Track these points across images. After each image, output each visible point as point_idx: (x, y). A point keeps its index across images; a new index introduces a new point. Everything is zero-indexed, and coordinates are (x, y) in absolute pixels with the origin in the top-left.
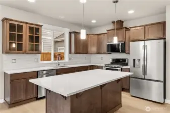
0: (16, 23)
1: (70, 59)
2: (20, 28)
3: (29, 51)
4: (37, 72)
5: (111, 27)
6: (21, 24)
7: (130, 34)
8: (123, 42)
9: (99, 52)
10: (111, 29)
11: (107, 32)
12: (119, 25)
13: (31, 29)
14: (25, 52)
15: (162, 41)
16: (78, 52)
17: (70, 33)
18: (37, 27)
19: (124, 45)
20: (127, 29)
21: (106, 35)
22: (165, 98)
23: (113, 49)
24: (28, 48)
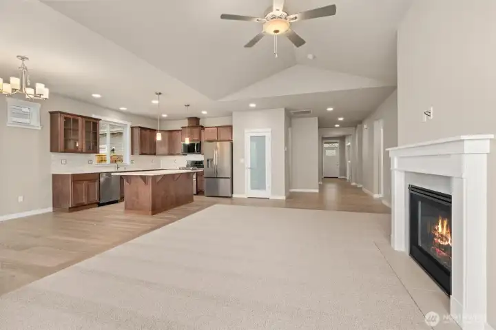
0: (71, 117)
1: (132, 161)
3: (86, 150)
4: (99, 174)
5: (186, 123)
6: (77, 118)
7: (206, 135)
8: (199, 142)
9: (171, 154)
10: (187, 125)
11: (181, 129)
12: (195, 122)
14: (81, 152)
15: (229, 143)
16: (144, 152)
17: (132, 128)
18: (95, 121)
19: (199, 145)
20: (203, 128)
21: (180, 133)
22: (232, 193)
23: (190, 149)
24: (84, 148)
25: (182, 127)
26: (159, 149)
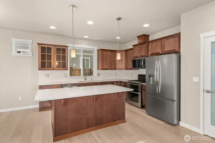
0: (46, 46)
2: (49, 49)
3: (57, 67)
4: (61, 85)
6: (50, 46)
12: (144, 39)
13: (58, 50)
14: (54, 69)
18: (64, 48)
21: (132, 50)
24: (56, 66)
25: (133, 46)
26: (118, 65)
